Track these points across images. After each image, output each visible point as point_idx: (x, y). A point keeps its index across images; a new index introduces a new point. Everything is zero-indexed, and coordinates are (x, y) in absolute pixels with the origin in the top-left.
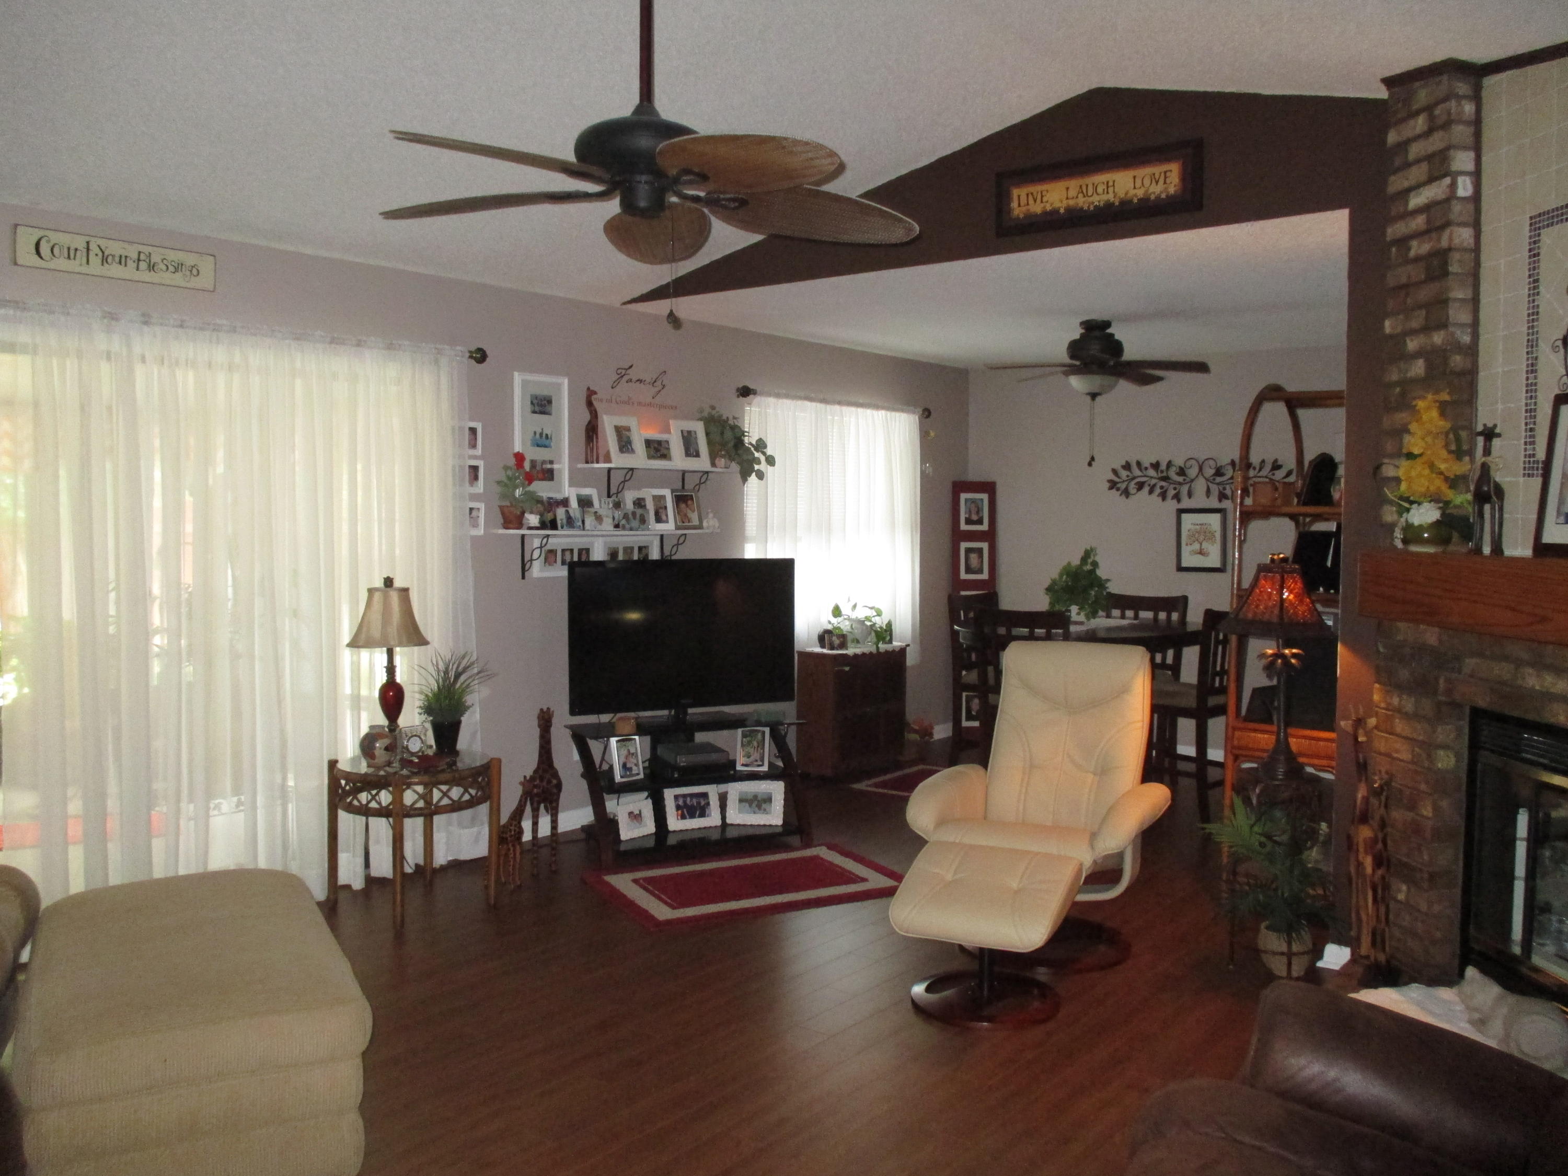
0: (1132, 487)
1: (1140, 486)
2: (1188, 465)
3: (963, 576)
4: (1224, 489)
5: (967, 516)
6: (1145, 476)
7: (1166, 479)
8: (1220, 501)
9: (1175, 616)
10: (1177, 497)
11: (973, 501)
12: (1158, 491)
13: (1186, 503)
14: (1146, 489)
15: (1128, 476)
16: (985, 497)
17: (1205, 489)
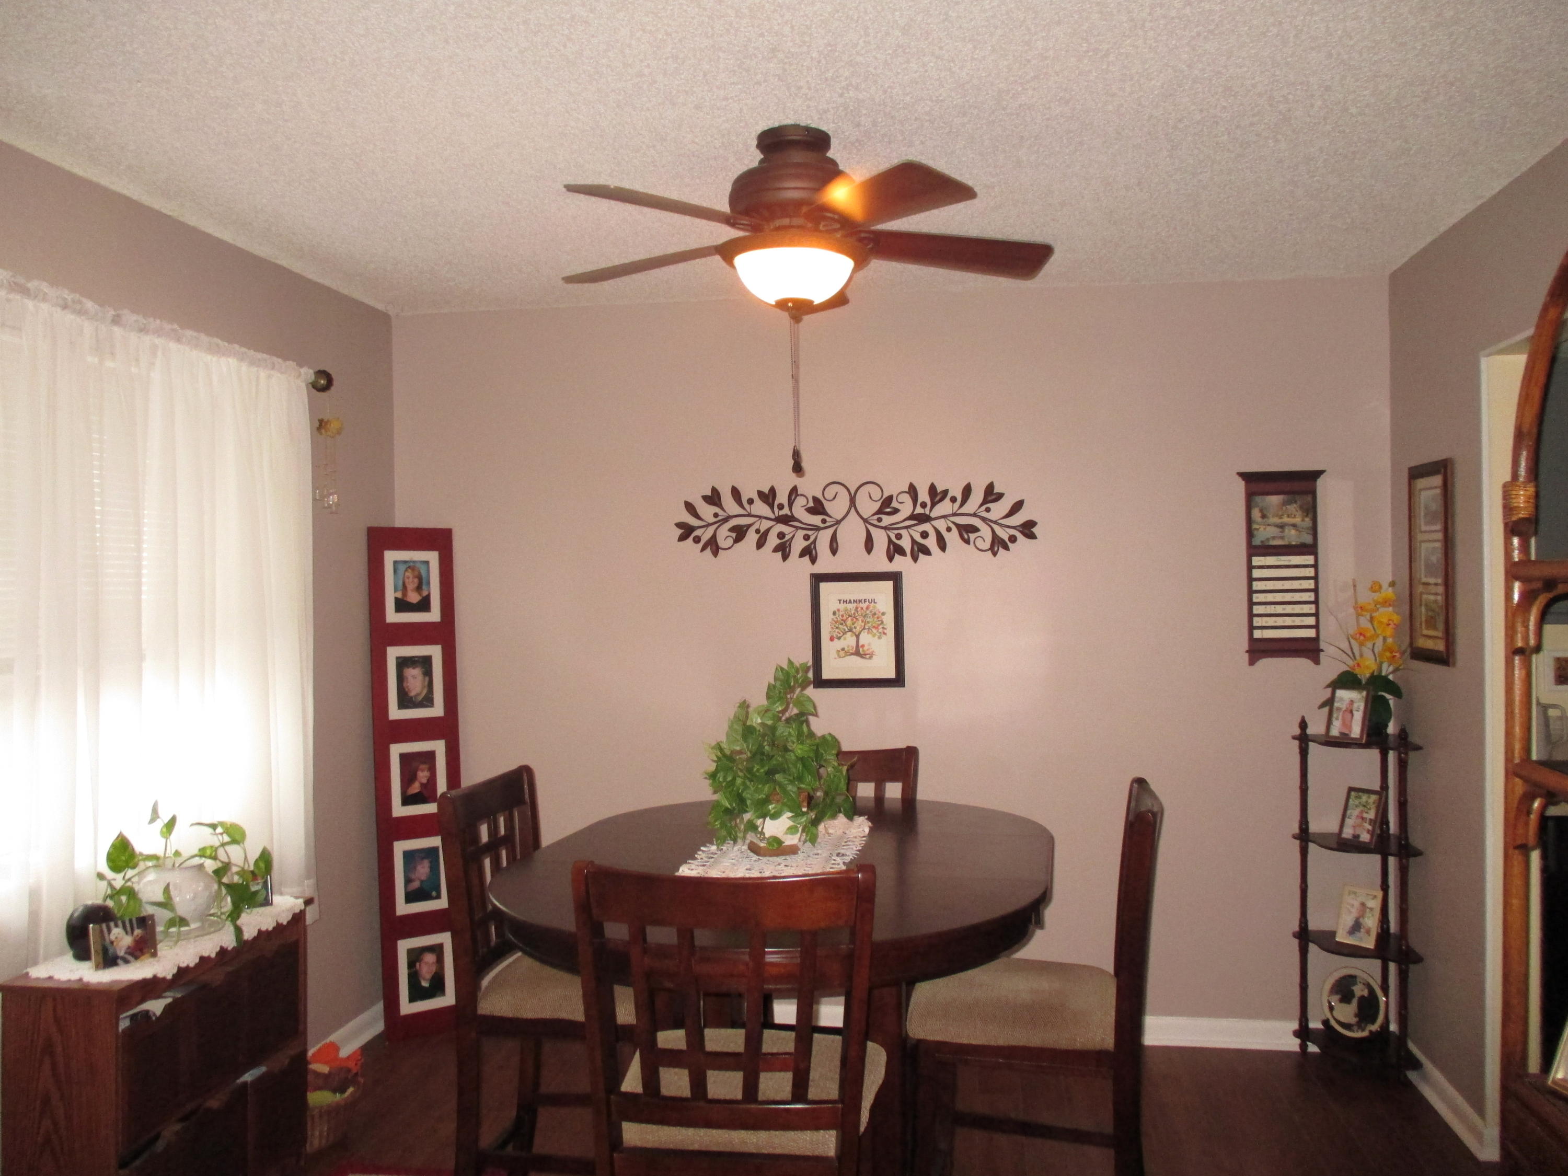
0: (724, 536)
1: (740, 533)
2: (830, 493)
3: (395, 713)
4: (899, 537)
5: (399, 595)
6: (749, 515)
7: (786, 520)
8: (891, 559)
9: (894, 790)
10: (809, 553)
11: (411, 566)
12: (773, 540)
13: (826, 563)
14: (752, 537)
15: (716, 515)
16: (432, 557)
17: (864, 535)
